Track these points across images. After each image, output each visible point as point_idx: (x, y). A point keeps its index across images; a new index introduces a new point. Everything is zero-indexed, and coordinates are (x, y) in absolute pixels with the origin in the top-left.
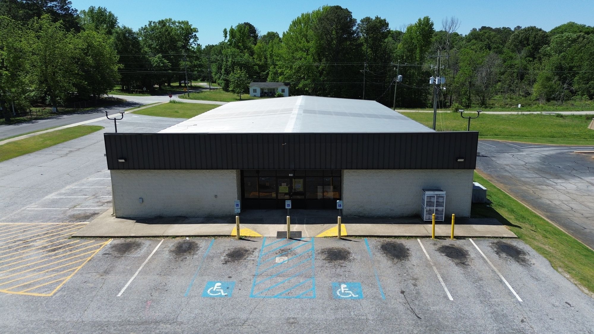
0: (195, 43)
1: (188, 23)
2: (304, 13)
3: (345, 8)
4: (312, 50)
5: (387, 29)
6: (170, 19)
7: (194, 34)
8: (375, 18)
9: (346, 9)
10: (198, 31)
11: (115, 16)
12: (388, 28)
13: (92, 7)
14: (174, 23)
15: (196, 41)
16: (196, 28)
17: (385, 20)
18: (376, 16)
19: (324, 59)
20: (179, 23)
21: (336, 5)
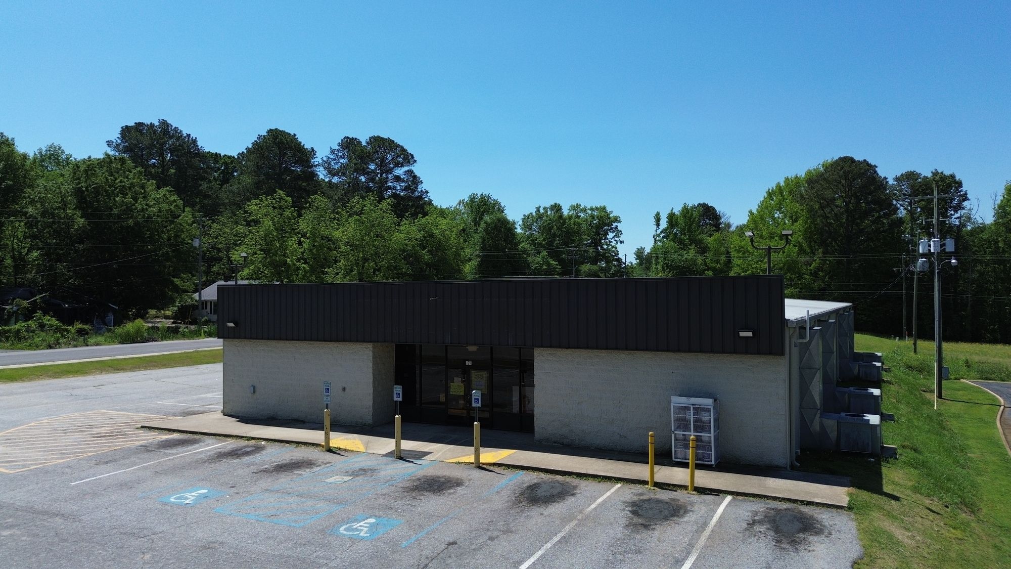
0: (616, 239)
1: (604, 208)
2: (790, 177)
3: (861, 159)
4: (799, 237)
5: (960, 192)
6: (577, 205)
7: (614, 225)
8: (931, 174)
9: (865, 160)
10: (619, 221)
11: (502, 205)
12: (962, 191)
13: (474, 194)
14: (584, 210)
15: (619, 237)
16: (618, 216)
17: (953, 176)
18: (934, 171)
19: (820, 250)
20: (592, 209)
21: (842, 156)
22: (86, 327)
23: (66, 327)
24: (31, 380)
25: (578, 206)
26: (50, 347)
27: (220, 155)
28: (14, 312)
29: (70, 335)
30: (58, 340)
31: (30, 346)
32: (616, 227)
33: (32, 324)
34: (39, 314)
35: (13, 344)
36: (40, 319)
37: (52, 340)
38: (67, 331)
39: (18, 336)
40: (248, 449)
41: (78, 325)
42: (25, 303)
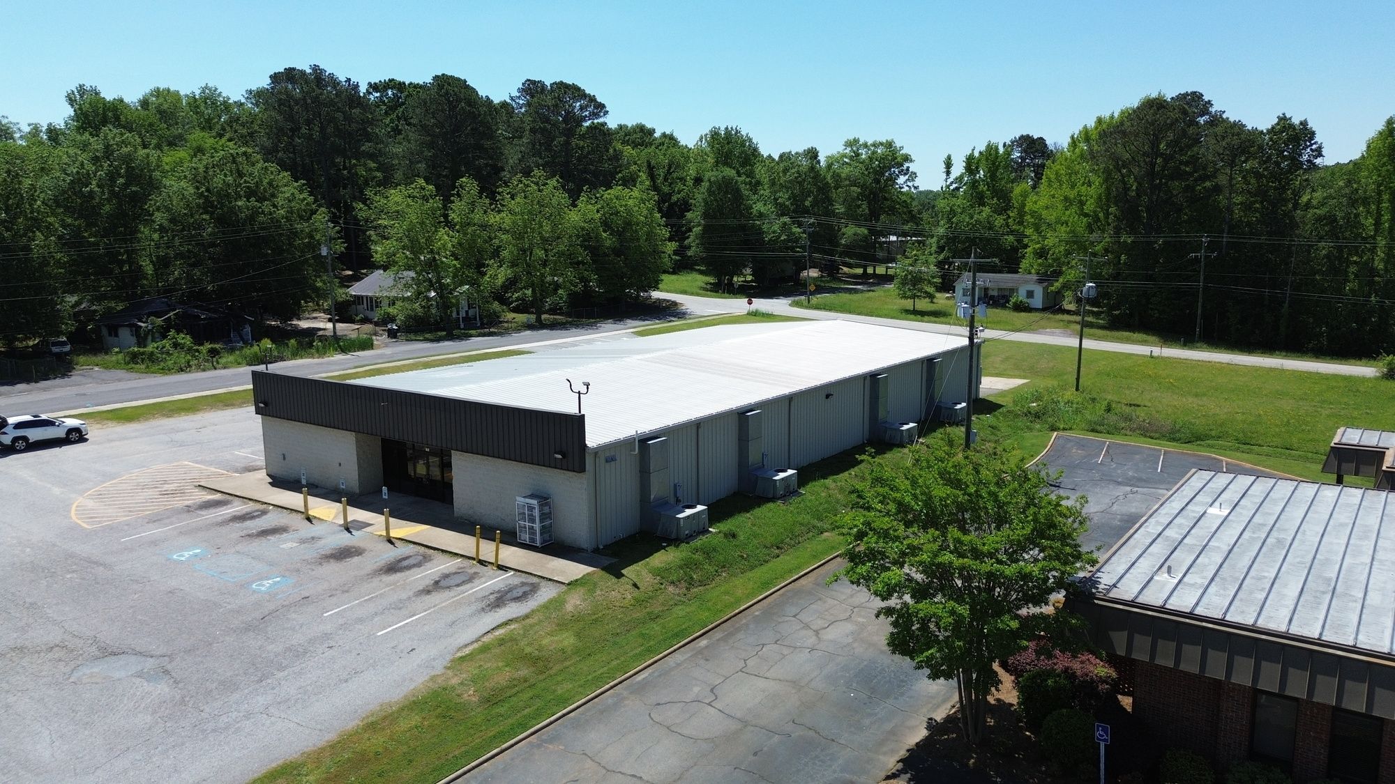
1: (892, 143)
5: (1312, 144)
7: (905, 166)
10: (912, 161)
12: (1314, 143)
16: (910, 154)
17: (1303, 124)
22: (217, 346)
23: (197, 347)
24: (147, 419)
25: (856, 141)
26: (181, 370)
27: (404, 83)
28: (149, 330)
29: (201, 355)
30: (188, 362)
31: (162, 369)
32: (908, 169)
33: (167, 343)
34: (172, 333)
35: (147, 367)
36: (174, 338)
37: (182, 361)
38: (197, 351)
39: (151, 358)
40: (255, 514)
41: (208, 346)
42: (159, 321)
